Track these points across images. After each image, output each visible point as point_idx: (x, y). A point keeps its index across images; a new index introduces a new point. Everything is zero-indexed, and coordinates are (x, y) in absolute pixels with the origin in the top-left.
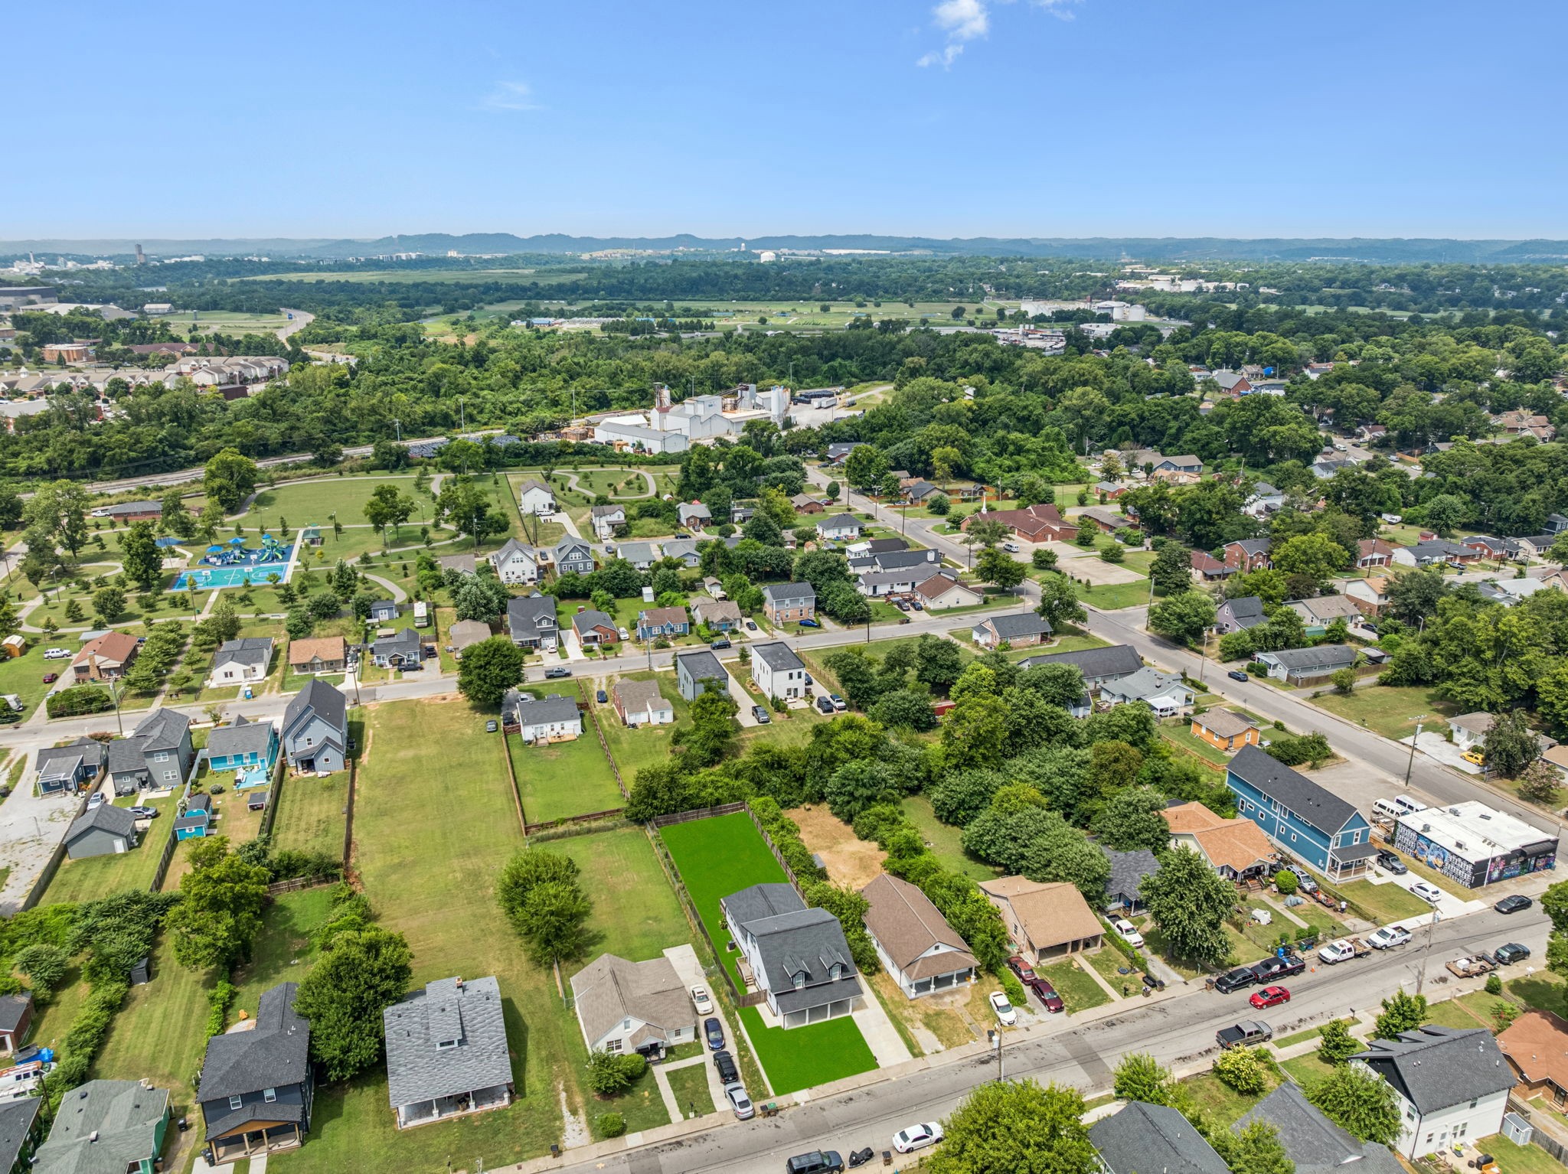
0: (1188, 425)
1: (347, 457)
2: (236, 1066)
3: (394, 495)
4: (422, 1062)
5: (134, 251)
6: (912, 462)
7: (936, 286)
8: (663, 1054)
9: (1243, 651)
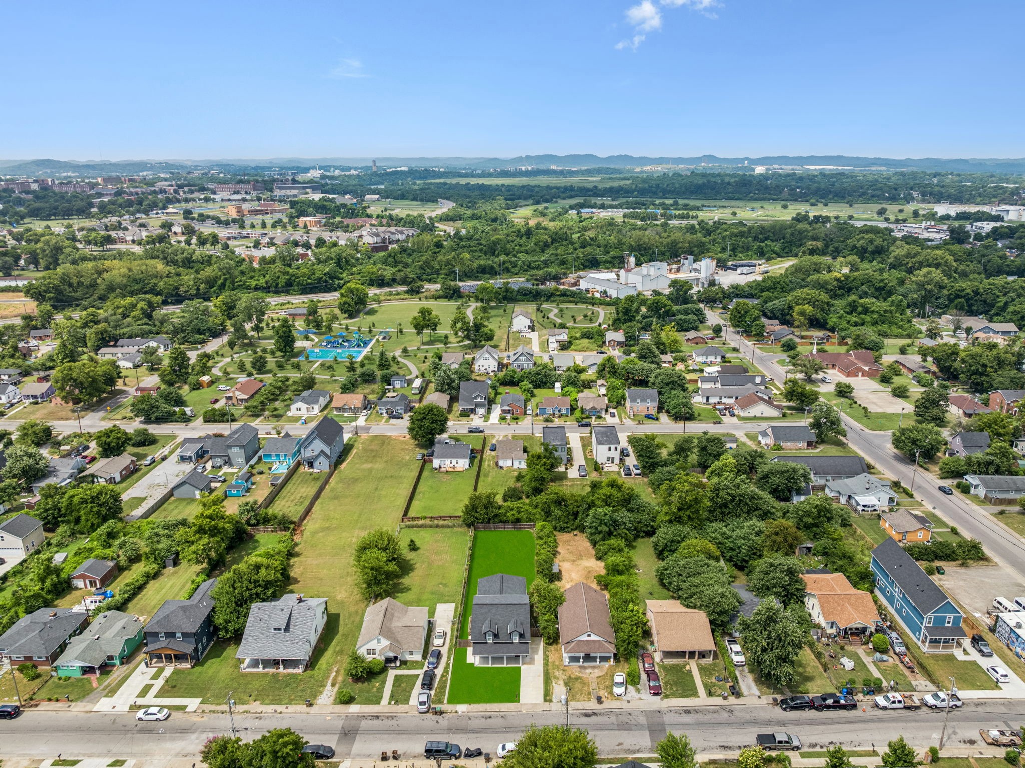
0: (1013, 300)
1: (427, 290)
2: (167, 617)
3: (430, 314)
4: (262, 637)
5: (371, 164)
6: (783, 315)
7: (874, 193)
8: (398, 663)
9: (958, 472)
